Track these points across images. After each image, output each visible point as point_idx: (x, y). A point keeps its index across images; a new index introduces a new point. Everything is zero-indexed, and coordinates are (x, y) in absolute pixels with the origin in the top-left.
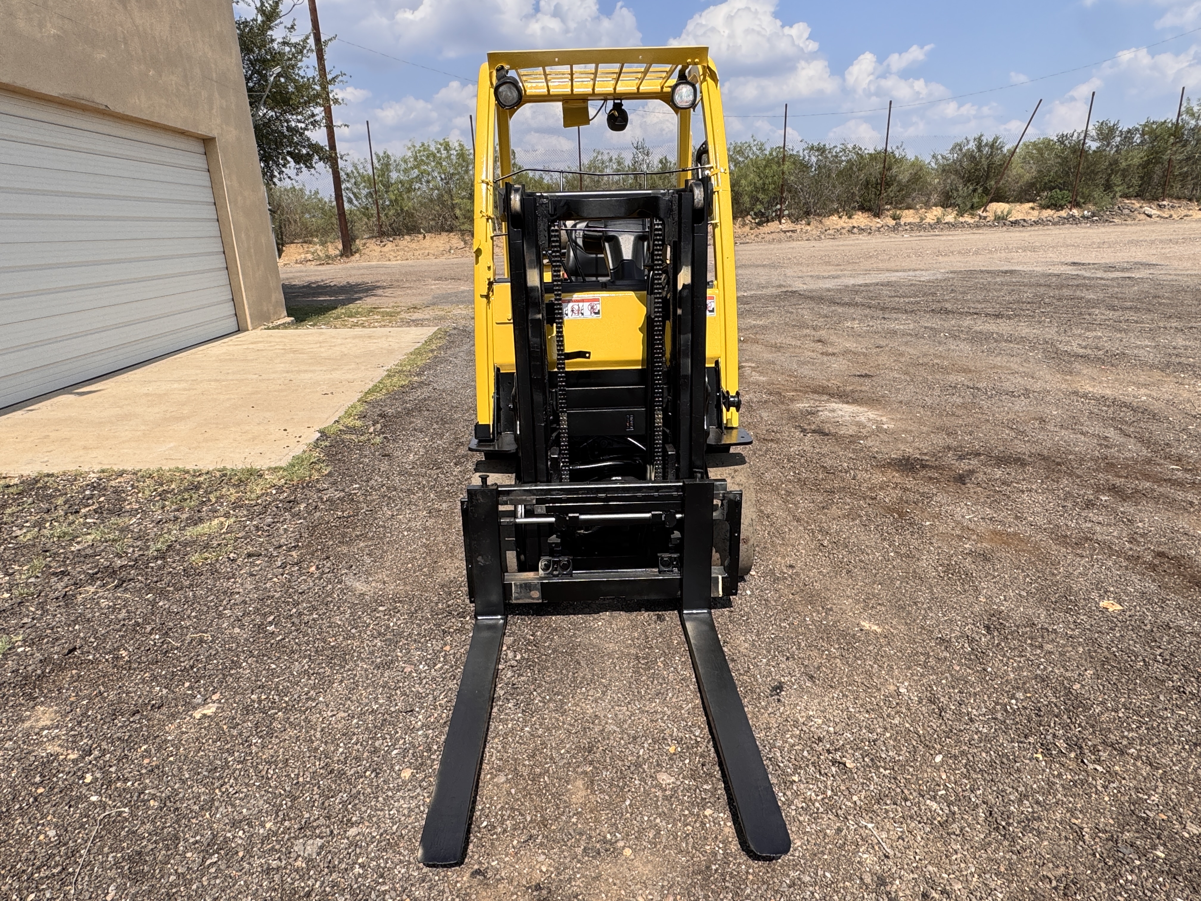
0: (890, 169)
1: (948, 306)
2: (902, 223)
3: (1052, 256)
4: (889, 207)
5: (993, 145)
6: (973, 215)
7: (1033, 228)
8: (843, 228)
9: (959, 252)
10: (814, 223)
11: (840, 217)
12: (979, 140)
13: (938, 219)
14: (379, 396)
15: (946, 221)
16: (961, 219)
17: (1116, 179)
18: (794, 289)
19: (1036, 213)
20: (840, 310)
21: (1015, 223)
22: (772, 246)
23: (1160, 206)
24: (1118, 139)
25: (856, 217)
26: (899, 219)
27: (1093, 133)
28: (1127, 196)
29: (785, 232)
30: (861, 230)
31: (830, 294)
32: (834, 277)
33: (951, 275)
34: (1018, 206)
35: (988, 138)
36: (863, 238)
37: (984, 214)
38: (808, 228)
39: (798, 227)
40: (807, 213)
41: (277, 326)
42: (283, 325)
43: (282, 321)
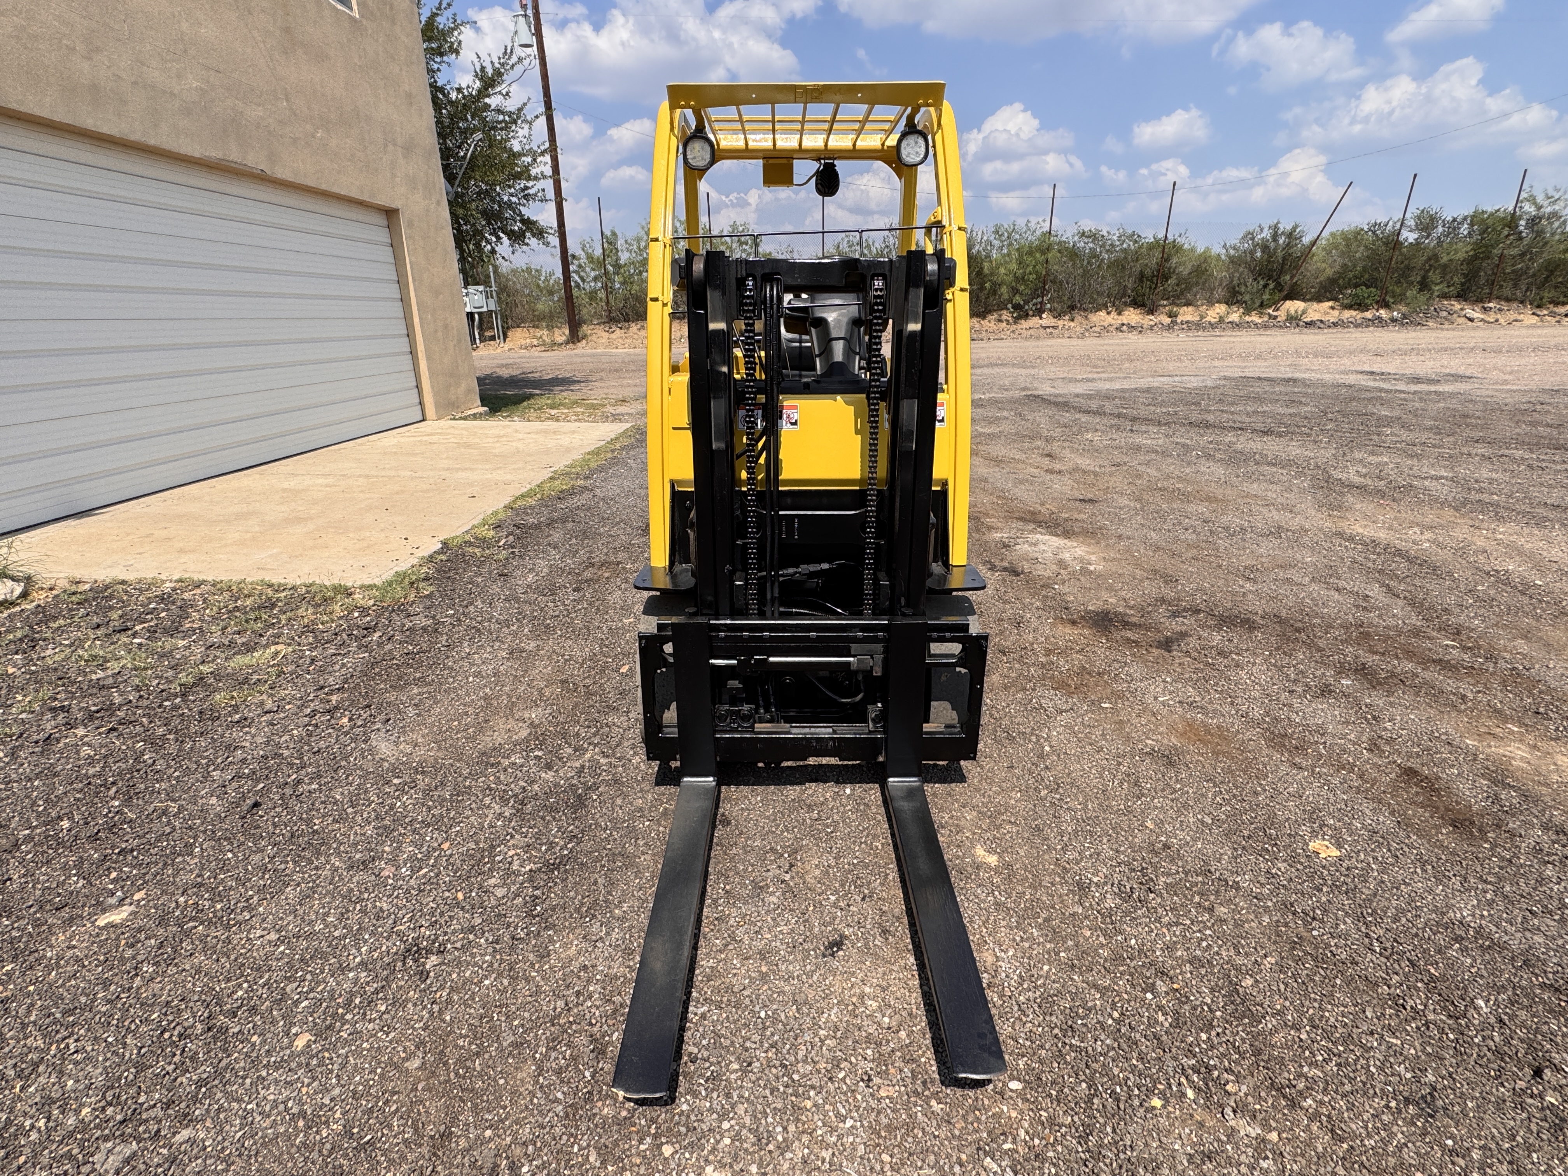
0: (1167, 260)
1: (1210, 418)
2: (1179, 321)
3: (1347, 363)
4: (1165, 302)
5: (1291, 234)
6: (1261, 314)
7: (1331, 330)
8: (1111, 325)
9: (1240, 356)
10: (1078, 319)
11: (1108, 313)
12: (1276, 227)
13: (1221, 317)
14: (532, 502)
15: (1230, 319)
16: (1247, 318)
17: (1434, 276)
18: (1040, 393)
19: (1336, 313)
20: (1084, 418)
21: (1310, 324)
22: (1028, 343)
23: (1485, 308)
24: (1440, 229)
25: (1126, 313)
26: (1176, 316)
27: (1412, 223)
28: (1445, 296)
29: (1045, 328)
30: (1132, 328)
31: (1077, 400)
32: (1088, 380)
33: (1223, 382)
34: (1315, 305)
35: (1286, 226)
36: (1133, 337)
37: (1275, 314)
38: (1072, 324)
39: (1060, 323)
40: (1072, 308)
41: (467, 417)
42: (474, 415)
43: (474, 411)
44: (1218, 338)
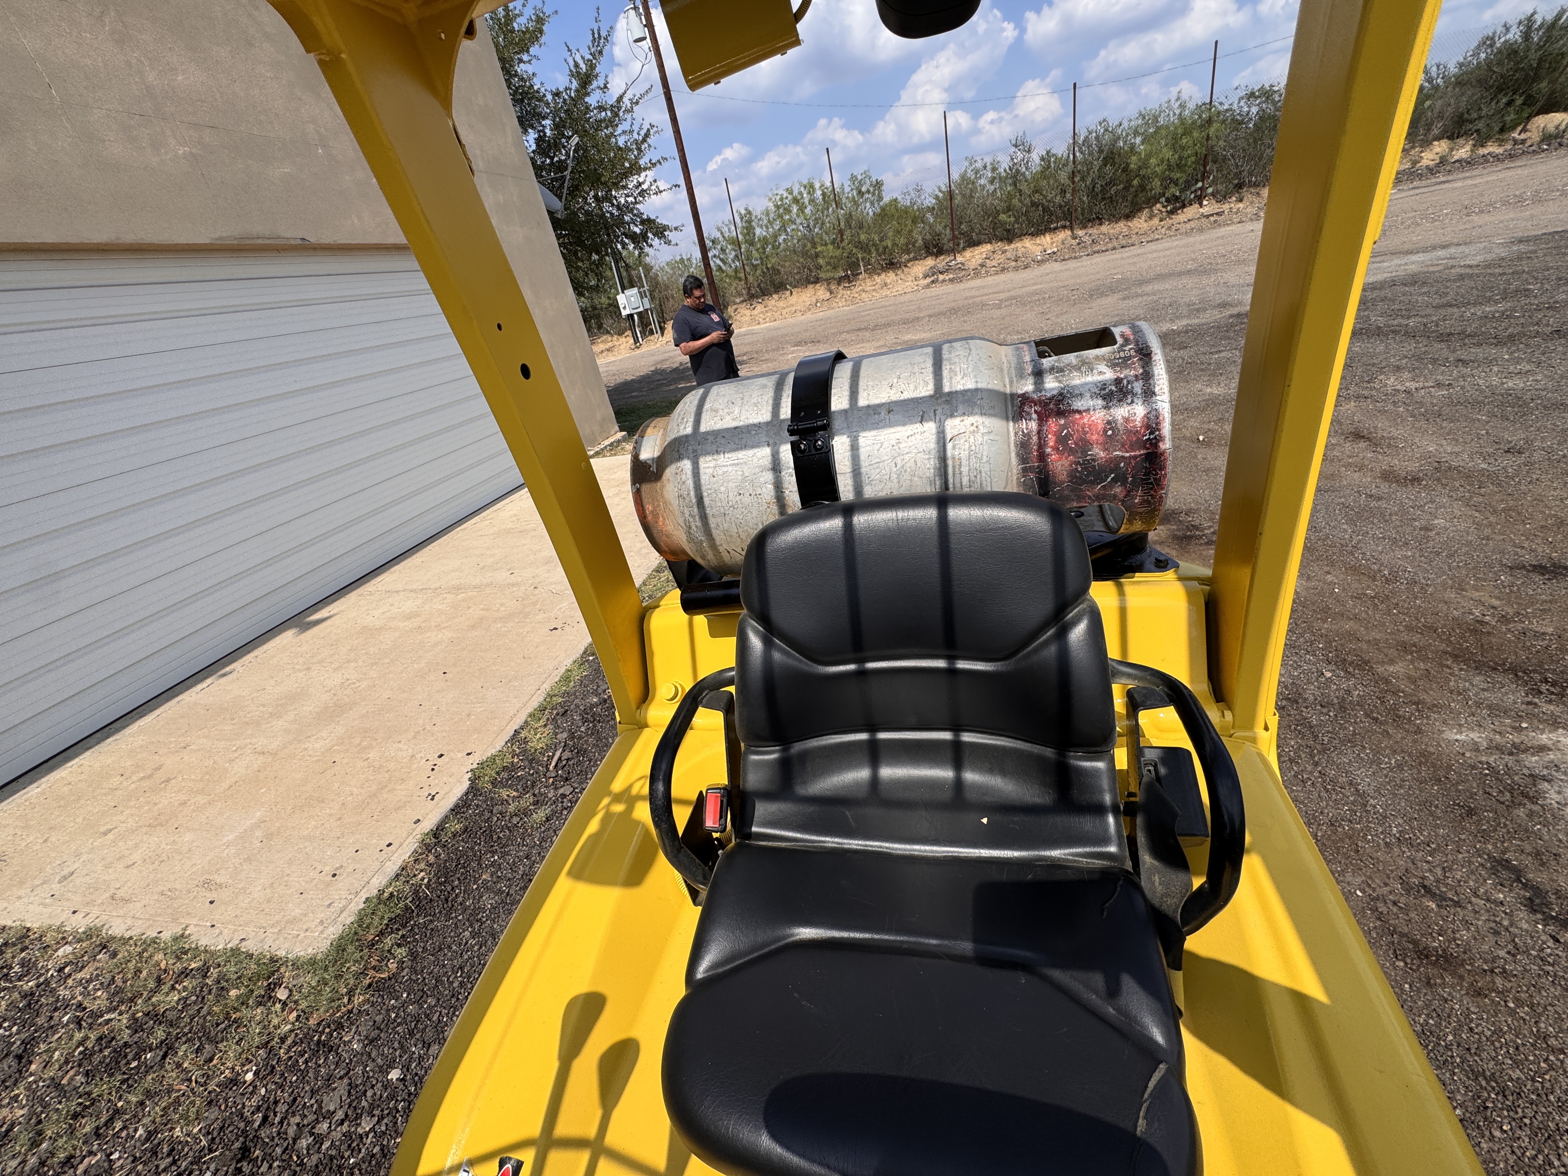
5: (1553, 24)
6: (1502, 142)
9: (1506, 203)
10: (1248, 197)
12: (1528, 22)
13: (1442, 157)
15: (1456, 158)
16: (1482, 151)
29: (1208, 217)
38: (1241, 205)
39: (1226, 207)
40: (1239, 187)
41: (602, 450)
42: (611, 444)
43: (611, 440)
44: (1446, 185)
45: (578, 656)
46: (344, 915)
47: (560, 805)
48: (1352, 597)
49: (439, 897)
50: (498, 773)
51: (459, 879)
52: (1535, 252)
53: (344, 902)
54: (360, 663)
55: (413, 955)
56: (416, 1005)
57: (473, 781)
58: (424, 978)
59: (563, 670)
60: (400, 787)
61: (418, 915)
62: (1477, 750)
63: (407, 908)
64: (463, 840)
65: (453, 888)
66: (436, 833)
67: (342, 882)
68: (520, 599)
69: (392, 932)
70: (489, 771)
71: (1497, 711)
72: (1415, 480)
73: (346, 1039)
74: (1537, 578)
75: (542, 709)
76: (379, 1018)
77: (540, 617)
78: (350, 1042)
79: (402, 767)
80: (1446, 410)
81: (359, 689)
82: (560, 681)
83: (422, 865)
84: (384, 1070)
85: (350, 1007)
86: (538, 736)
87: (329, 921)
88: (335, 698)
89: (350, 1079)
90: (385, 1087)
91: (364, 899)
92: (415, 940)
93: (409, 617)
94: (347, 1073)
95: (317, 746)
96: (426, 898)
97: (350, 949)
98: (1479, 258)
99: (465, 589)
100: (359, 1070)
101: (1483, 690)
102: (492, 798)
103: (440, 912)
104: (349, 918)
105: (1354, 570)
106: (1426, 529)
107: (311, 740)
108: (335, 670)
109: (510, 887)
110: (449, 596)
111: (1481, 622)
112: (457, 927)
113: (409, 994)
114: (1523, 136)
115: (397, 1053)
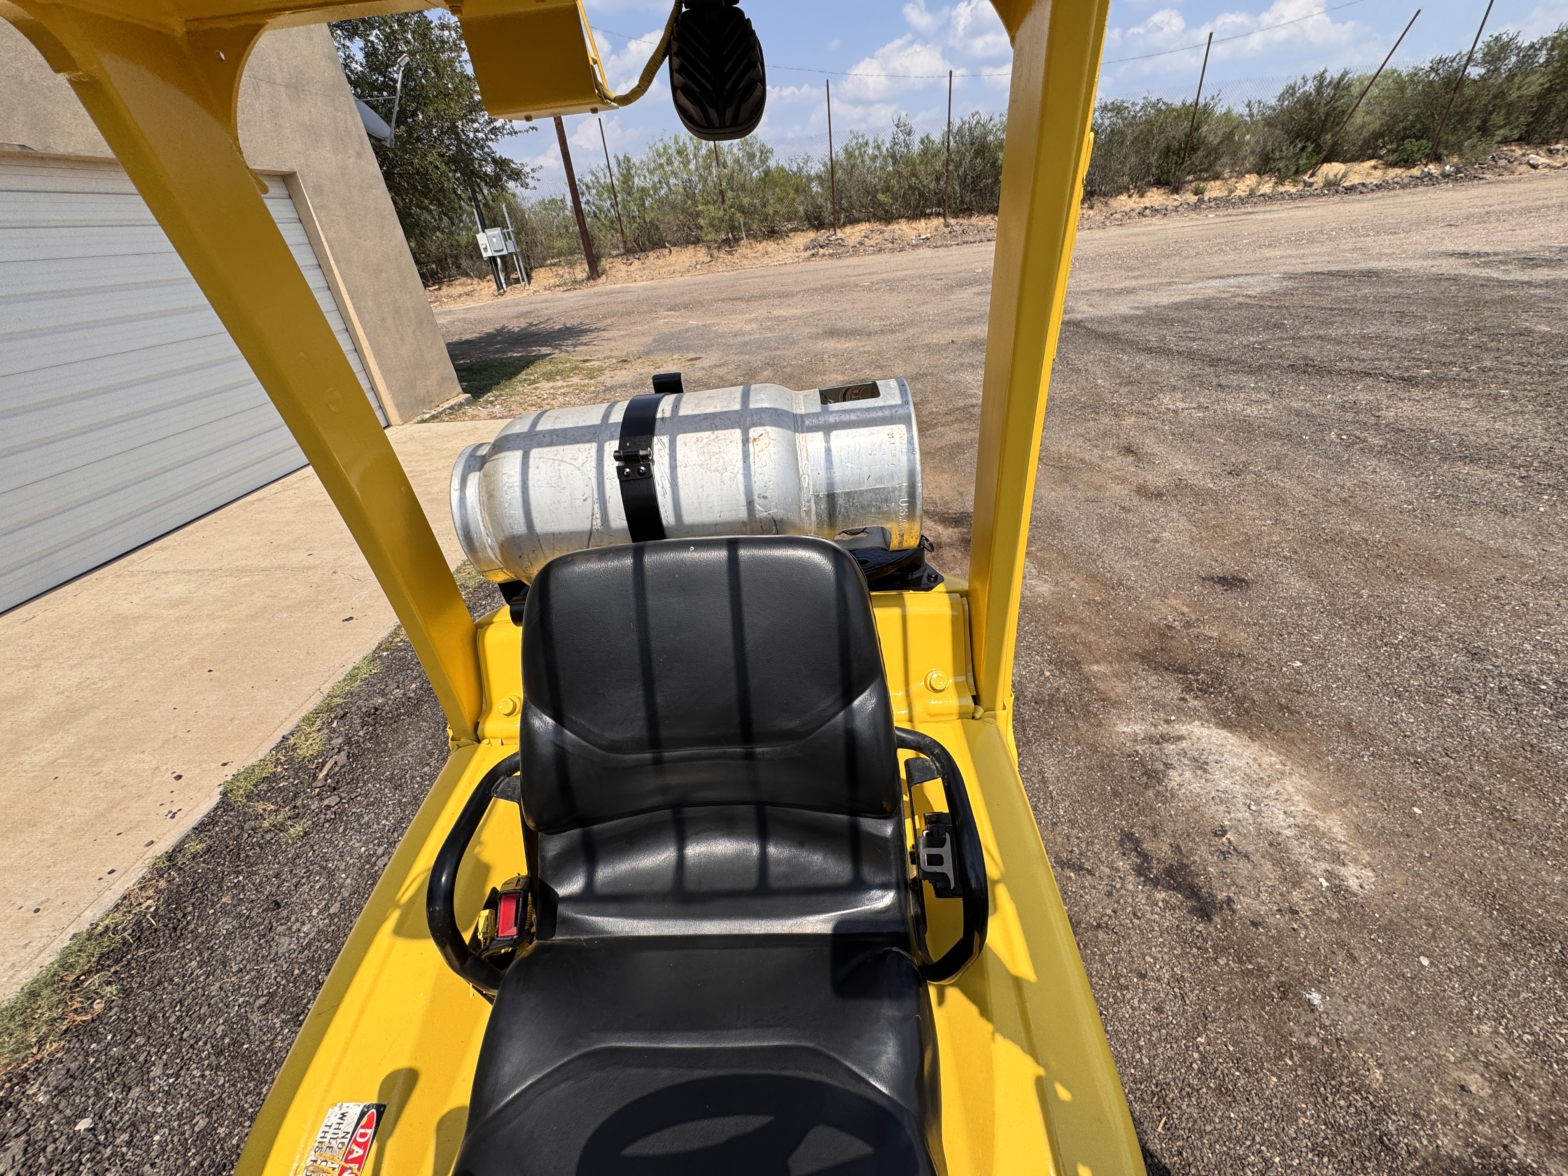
2: (1206, 199)
4: (1190, 178)
5: (1339, 83)
6: (1296, 182)
7: (1375, 195)
8: (1133, 210)
10: (1098, 205)
11: (1130, 196)
12: (1321, 77)
13: (1251, 190)
15: (1262, 192)
16: (1281, 189)
17: (1497, 119)
19: (1378, 173)
21: (1349, 189)
23: (1550, 151)
24: (1514, 59)
25: (1149, 194)
26: (1202, 193)
27: (1478, 56)
28: (1506, 141)
30: (1155, 211)
34: (1356, 166)
35: (1334, 74)
36: (1157, 222)
40: (1091, 194)
41: (440, 413)
42: (451, 408)
43: (452, 402)
44: (1252, 216)
45: (370, 651)
46: (43, 955)
47: (323, 816)
48: (1084, 602)
49: (166, 926)
50: (256, 786)
51: (193, 904)
52: (1297, 289)
53: (45, 941)
54: (106, 660)
55: (126, 993)
56: (121, 1048)
57: (224, 794)
58: (135, 1017)
59: (349, 668)
60: (136, 805)
61: (138, 948)
62: (1136, 741)
63: (125, 942)
64: (204, 862)
65: (184, 915)
66: (171, 857)
67: (46, 919)
68: (314, 585)
69: (103, 969)
70: (243, 784)
71: (1159, 706)
72: (1160, 495)
73: (30, 1092)
74: (1219, 588)
75: (317, 712)
76: (73, 1066)
77: (335, 606)
78: (35, 1095)
79: (142, 782)
80: (1198, 431)
81: (101, 690)
82: (344, 680)
83: (151, 892)
84: (71, 1122)
85: (38, 1057)
86: (310, 741)
87: (23, 964)
88: (68, 701)
89: (29, 1135)
90: (70, 1139)
91: (70, 936)
92: (132, 976)
93: (176, 604)
94: (26, 1130)
95: (36, 759)
96: (149, 928)
97: (45, 993)
98: (1258, 290)
99: (250, 571)
100: (41, 1125)
101: (1154, 688)
102: (245, 813)
103: (166, 943)
104: (49, 958)
105: (1092, 577)
106: (1155, 541)
107: (29, 752)
108: (72, 667)
109: (251, 910)
110: (229, 579)
111: (1170, 628)
112: (183, 957)
113: (114, 1036)
114: (1311, 180)
115: (91, 1101)
